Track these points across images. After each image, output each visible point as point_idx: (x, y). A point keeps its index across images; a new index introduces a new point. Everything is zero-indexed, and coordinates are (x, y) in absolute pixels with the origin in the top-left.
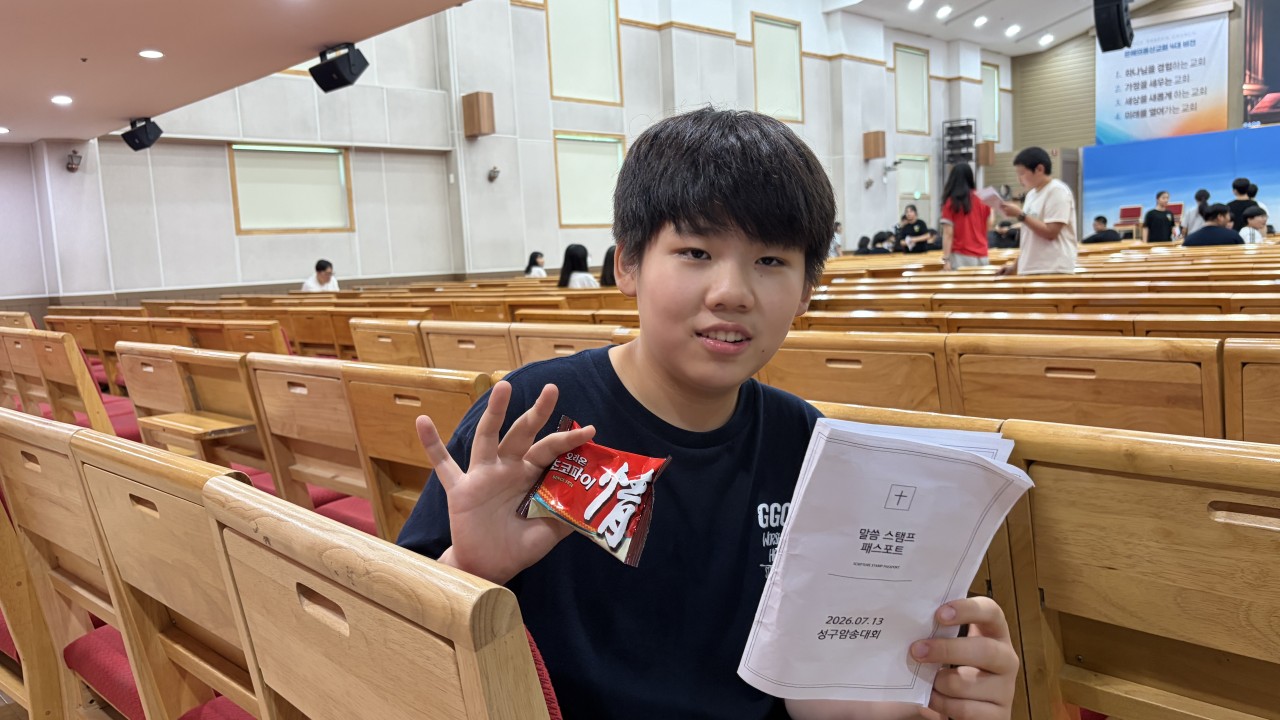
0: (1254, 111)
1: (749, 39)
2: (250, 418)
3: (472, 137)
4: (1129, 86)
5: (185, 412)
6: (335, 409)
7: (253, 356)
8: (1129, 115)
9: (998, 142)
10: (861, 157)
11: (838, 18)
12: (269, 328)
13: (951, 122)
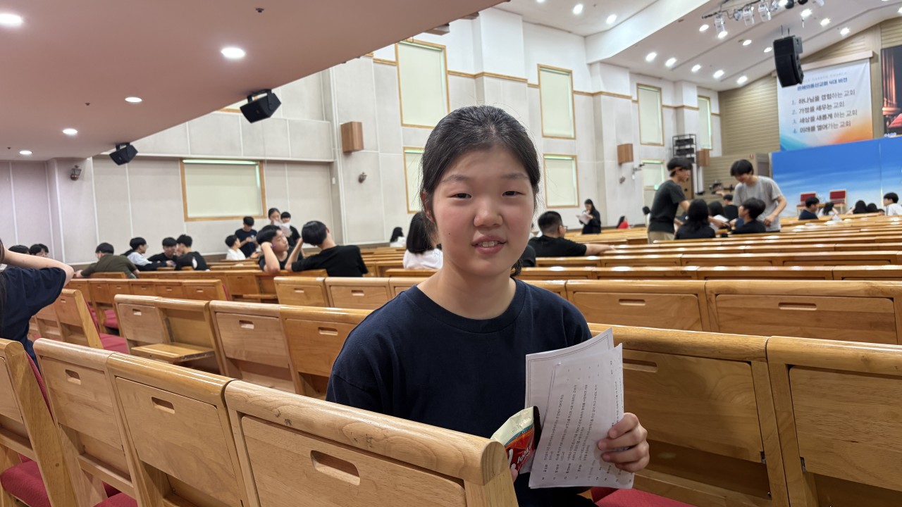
0: (891, 126)
1: (537, 83)
2: (211, 347)
3: (348, 152)
4: (802, 110)
5: (163, 343)
6: (274, 339)
7: (214, 303)
8: (803, 130)
9: (711, 150)
10: (616, 162)
11: (598, 67)
12: (214, 285)
13: (678, 136)
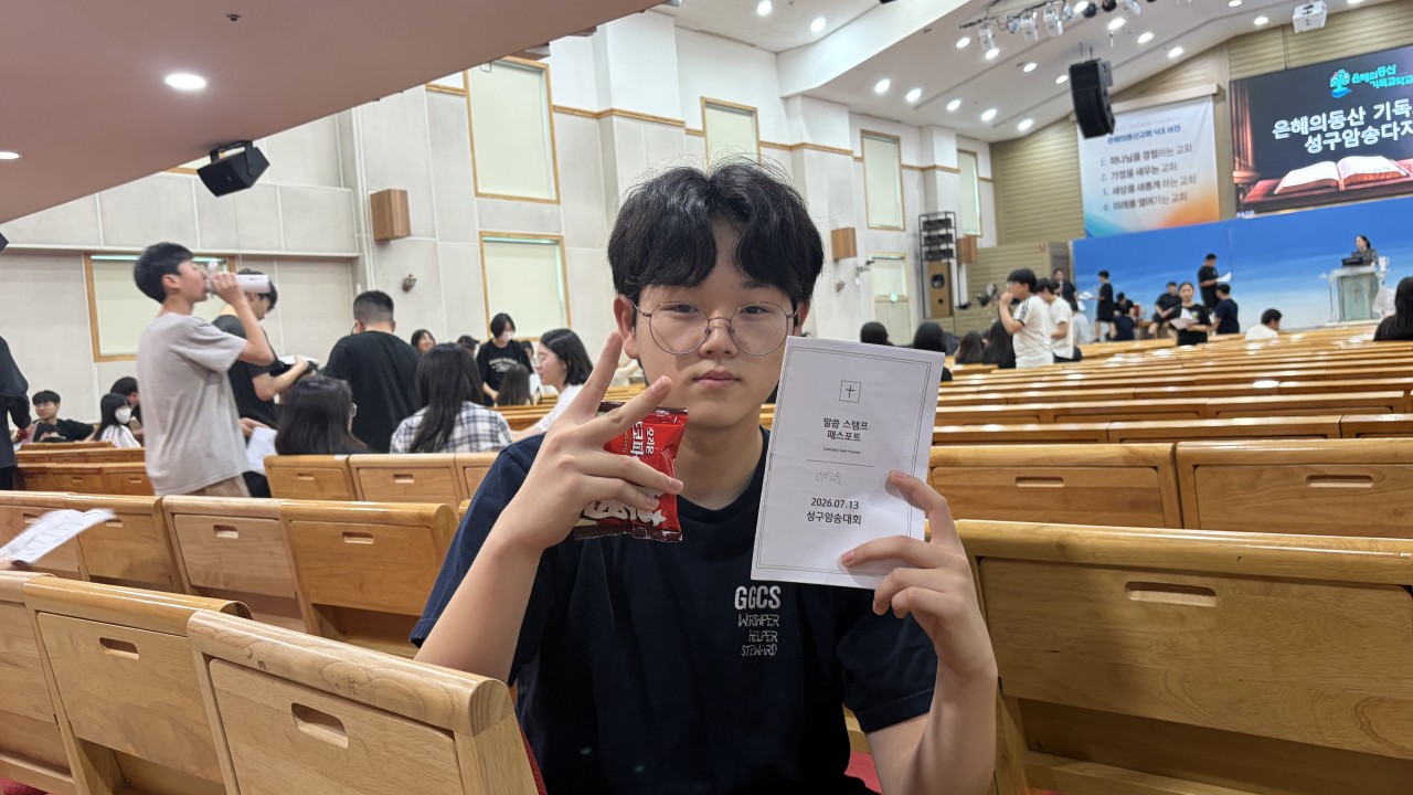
0: (1246, 200)
1: (699, 127)
3: (383, 241)
4: (1115, 175)
8: (1118, 206)
9: (981, 236)
11: (798, 103)
13: (927, 215)
